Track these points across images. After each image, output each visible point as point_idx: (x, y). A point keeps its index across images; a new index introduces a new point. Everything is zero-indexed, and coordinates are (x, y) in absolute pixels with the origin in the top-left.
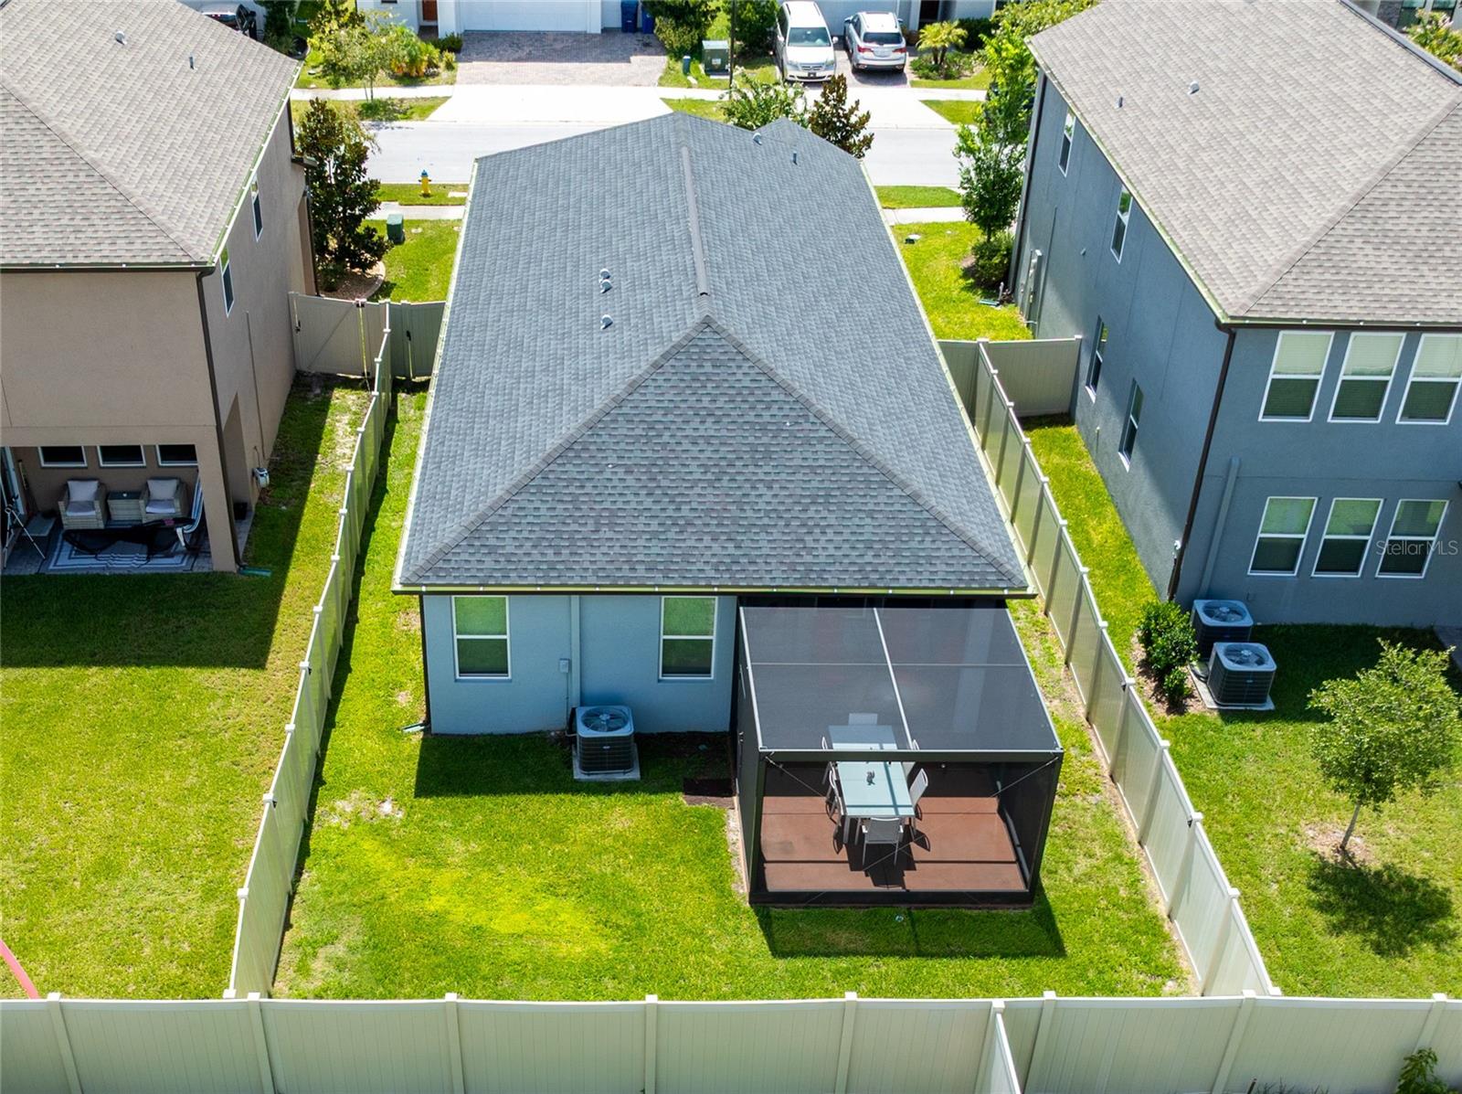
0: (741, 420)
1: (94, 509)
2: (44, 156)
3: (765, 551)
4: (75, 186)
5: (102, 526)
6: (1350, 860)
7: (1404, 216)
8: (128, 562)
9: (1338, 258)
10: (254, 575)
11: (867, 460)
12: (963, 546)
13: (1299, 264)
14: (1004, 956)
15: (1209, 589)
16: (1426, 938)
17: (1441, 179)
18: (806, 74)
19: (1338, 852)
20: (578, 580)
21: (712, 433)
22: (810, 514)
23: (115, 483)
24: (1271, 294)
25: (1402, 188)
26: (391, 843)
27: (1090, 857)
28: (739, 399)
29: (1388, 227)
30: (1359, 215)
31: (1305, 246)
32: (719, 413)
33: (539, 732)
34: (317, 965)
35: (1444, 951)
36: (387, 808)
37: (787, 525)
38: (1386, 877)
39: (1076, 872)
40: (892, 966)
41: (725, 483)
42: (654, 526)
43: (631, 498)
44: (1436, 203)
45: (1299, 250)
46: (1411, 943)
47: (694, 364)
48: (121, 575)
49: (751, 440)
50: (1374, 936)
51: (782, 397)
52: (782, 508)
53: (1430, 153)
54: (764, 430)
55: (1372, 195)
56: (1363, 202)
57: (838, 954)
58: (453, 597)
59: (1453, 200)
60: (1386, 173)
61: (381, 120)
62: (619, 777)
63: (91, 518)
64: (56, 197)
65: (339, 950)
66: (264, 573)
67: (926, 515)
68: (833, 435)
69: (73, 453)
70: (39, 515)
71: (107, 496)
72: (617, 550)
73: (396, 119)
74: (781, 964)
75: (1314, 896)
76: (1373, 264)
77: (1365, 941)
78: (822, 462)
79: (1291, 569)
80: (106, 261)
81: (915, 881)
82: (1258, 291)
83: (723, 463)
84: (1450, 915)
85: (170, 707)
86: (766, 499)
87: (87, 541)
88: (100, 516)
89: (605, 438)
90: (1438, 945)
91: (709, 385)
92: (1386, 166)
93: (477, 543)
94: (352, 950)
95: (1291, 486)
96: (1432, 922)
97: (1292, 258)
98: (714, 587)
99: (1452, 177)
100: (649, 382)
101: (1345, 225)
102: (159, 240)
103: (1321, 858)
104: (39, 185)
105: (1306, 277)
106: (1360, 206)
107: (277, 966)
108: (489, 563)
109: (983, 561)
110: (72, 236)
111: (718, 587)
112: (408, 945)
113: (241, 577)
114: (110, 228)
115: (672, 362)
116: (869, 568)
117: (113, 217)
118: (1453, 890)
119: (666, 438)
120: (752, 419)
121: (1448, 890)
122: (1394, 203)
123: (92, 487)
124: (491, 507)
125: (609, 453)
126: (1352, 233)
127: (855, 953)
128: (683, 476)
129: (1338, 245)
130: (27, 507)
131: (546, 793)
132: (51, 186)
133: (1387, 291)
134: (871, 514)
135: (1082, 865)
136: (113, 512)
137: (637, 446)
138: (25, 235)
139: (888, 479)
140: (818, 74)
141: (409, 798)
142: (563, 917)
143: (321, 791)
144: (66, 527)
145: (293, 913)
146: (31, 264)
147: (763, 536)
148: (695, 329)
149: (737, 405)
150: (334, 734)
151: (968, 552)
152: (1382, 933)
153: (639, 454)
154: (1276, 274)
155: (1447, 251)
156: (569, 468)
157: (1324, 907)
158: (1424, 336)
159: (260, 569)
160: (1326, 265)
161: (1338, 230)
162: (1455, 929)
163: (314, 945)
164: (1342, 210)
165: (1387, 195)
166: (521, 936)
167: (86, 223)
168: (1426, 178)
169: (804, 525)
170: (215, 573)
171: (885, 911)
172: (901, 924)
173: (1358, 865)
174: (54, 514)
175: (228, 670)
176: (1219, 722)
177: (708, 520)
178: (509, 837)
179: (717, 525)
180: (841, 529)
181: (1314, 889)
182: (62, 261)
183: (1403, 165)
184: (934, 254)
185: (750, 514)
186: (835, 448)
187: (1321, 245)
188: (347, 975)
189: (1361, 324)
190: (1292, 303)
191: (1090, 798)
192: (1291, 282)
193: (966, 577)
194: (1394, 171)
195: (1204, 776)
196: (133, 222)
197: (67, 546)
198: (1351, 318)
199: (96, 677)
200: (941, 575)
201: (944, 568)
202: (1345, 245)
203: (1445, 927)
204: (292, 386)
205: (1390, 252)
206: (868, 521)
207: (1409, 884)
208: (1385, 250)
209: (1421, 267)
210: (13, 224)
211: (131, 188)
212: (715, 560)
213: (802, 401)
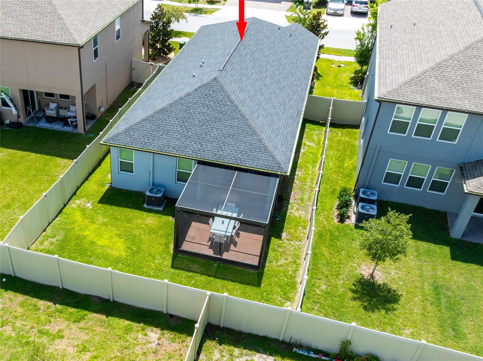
0: (215, 109)
1: (54, 111)
2: (48, 11)
3: (209, 149)
4: (53, 20)
5: (56, 116)
6: (373, 279)
7: (453, 71)
8: (57, 127)
9: (424, 83)
10: (88, 135)
11: (249, 126)
12: (270, 157)
13: (409, 83)
14: (240, 283)
15: (368, 186)
16: (385, 309)
17: (472, 61)
18: (333, 12)
19: (370, 275)
20: (151, 149)
21: (205, 112)
22: (226, 140)
23: (62, 105)
24: (395, 92)
25: (456, 62)
26: (84, 214)
27: (286, 260)
28: (217, 103)
29: (445, 74)
30: (436, 69)
31: (413, 78)
32: (209, 106)
33: (141, 192)
34: (46, 243)
35: (388, 314)
36: (89, 205)
37: (218, 142)
38: (382, 287)
39: (279, 264)
40: (204, 278)
41: (204, 127)
42: (179, 136)
43: (175, 127)
44: (467, 69)
45: (410, 79)
46: (378, 309)
47: (207, 91)
48: (54, 130)
49: (216, 115)
50: (366, 304)
51: (230, 104)
52: (219, 137)
53: (471, 52)
54: (221, 113)
55: (444, 63)
56: (440, 65)
57: (190, 271)
58: (119, 148)
59: (473, 68)
60: (452, 57)
61: (198, 14)
62: (156, 208)
63: (53, 113)
64: (47, 23)
65: (54, 240)
66: (92, 135)
67: (262, 146)
68: (241, 117)
69: (52, 95)
70: (42, 111)
71: (59, 108)
72: (166, 141)
73: (202, 14)
74: (172, 270)
75: (353, 287)
76: (436, 86)
77: (362, 305)
78: (235, 125)
79: (398, 184)
80: (54, 41)
81: (226, 256)
82: (391, 90)
83: (206, 121)
84: (397, 303)
85: (47, 167)
86: (214, 133)
87: (50, 120)
88: (55, 113)
89: (174, 109)
90: (387, 311)
91: (209, 97)
92: (453, 54)
93: (127, 133)
94: (57, 241)
95: (399, 156)
96: (389, 304)
97: (407, 81)
98: (190, 157)
99: (476, 61)
100: (192, 94)
101: (430, 72)
102: (69, 37)
103: (363, 276)
104: (44, 19)
105: (409, 88)
106: (439, 66)
107: (36, 241)
108: (129, 140)
109: (275, 162)
110: (48, 33)
111: (192, 157)
112: (72, 242)
113: (85, 136)
114: (58, 32)
115: (201, 89)
116: (238, 159)
117: (60, 29)
118: (403, 296)
119: (191, 111)
120: (219, 109)
121: (402, 295)
122: (451, 67)
123: (55, 105)
124: (134, 124)
125: (173, 113)
126: (432, 75)
127: (195, 272)
128: (192, 123)
129: (425, 78)
130: (39, 108)
131: (133, 209)
132: (47, 19)
133: (437, 96)
134: (245, 143)
135: (282, 262)
136: (60, 113)
137: (182, 112)
138: (36, 32)
139: (254, 133)
140: (337, 12)
141: (96, 203)
142: (118, 244)
143: (74, 197)
144: (46, 115)
145: (48, 227)
146: (35, 40)
147: (210, 144)
148: (211, 80)
149: (216, 104)
150: (86, 182)
151: (271, 159)
152: (369, 304)
153: (182, 115)
154: (399, 85)
155: (465, 85)
156: (160, 116)
157: (353, 291)
158: (449, 112)
159: (91, 134)
160: (418, 84)
161: (427, 74)
162: (397, 308)
163: (48, 237)
164: (431, 67)
165: (449, 64)
166: (103, 247)
167: (52, 30)
168: (466, 60)
169: (223, 143)
170: (78, 133)
171: (211, 262)
172: (215, 267)
173: (375, 281)
174: (44, 111)
175: (68, 160)
176: (353, 228)
177: (195, 137)
178: (117, 219)
179: (198, 139)
180: (234, 146)
181: (354, 285)
182: (43, 40)
183: (459, 54)
184: (344, 71)
185: (208, 137)
186: (241, 121)
187: (419, 78)
188: (52, 247)
189: (424, 105)
190: (402, 95)
191: (296, 242)
192: (404, 89)
193: (268, 167)
194: (455, 56)
195: (338, 243)
196: (64, 31)
197: (45, 120)
198: (421, 103)
199: (33, 155)
200: (260, 165)
201: (262, 162)
202: (428, 79)
203: (393, 306)
204: (128, 85)
205: (443, 83)
206: (243, 145)
207: (389, 291)
208: (442, 82)
209: (453, 89)
210: (34, 29)
211: (67, 22)
212: (193, 149)
213: (236, 106)
